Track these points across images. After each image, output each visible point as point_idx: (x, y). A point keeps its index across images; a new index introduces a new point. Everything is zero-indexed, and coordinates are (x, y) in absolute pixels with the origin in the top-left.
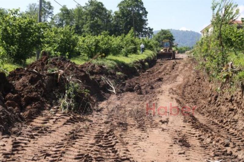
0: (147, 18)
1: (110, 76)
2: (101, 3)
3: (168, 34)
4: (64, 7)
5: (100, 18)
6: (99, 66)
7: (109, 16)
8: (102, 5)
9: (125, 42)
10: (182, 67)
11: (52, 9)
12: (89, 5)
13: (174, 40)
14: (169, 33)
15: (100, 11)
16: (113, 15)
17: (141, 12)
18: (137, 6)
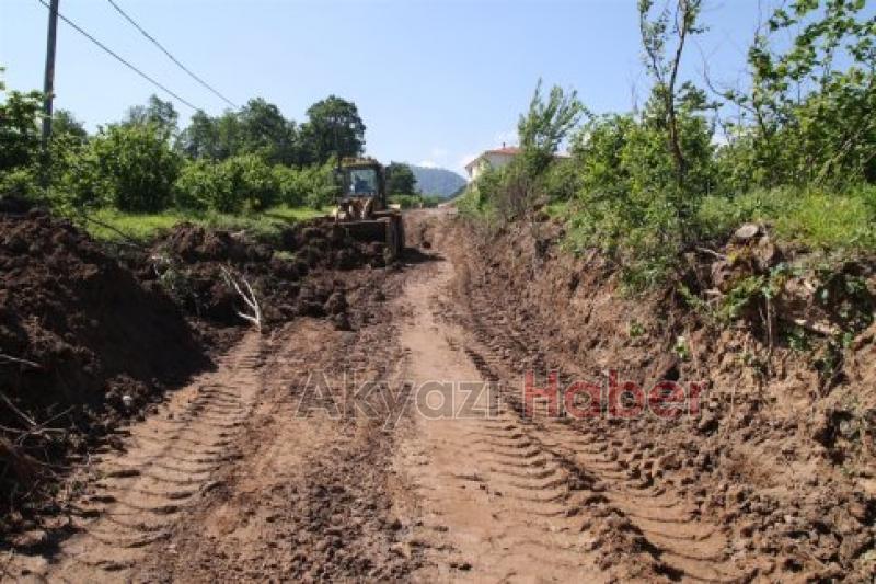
0: (365, 139)
1: (253, 265)
2: (274, 107)
4: (201, 112)
5: (271, 136)
6: (217, 234)
7: (290, 132)
8: (276, 110)
9: (318, 180)
10: (441, 235)
11: (176, 117)
12: (249, 110)
13: (415, 181)
15: (272, 121)
16: (297, 130)
17: (352, 126)
18: (345, 114)
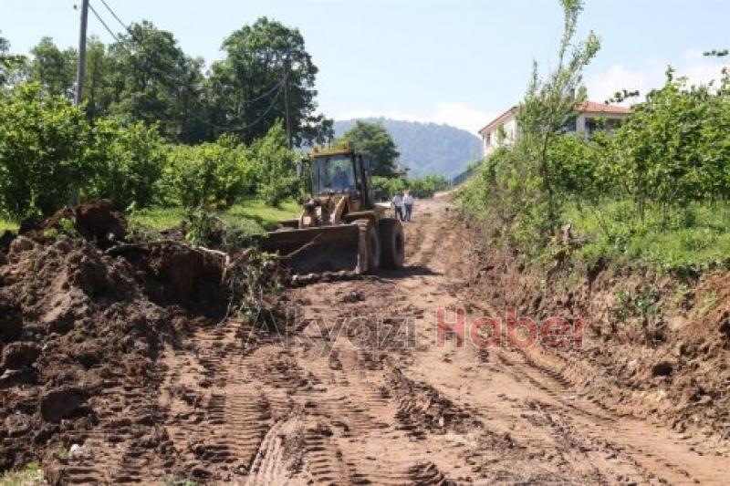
0: (315, 88)
2: (169, 36)
3: (377, 136)
4: (46, 41)
5: (163, 81)
7: (194, 77)
12: (129, 41)
13: (397, 155)
14: (381, 134)
16: (208, 73)
17: (296, 66)
18: (283, 47)
